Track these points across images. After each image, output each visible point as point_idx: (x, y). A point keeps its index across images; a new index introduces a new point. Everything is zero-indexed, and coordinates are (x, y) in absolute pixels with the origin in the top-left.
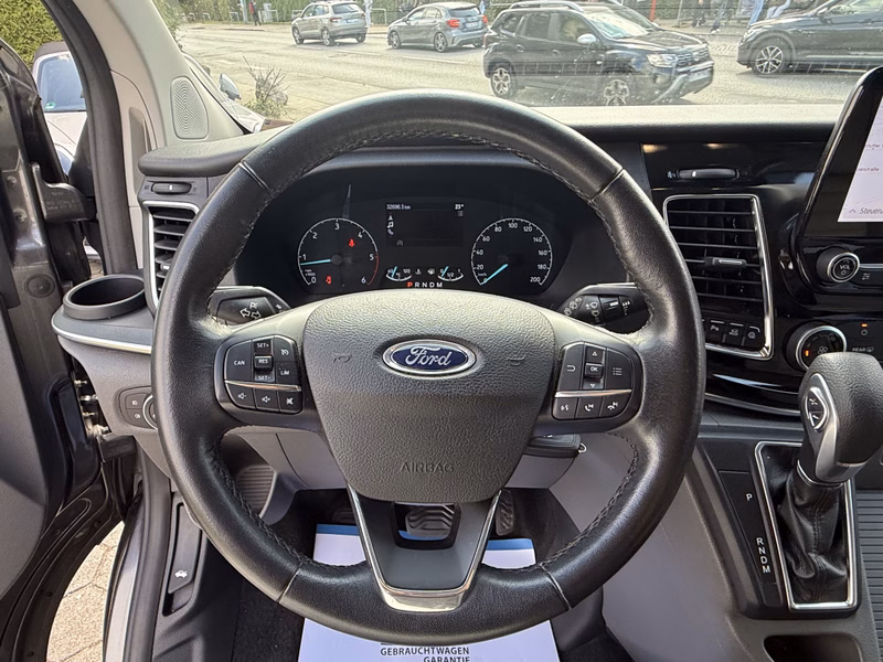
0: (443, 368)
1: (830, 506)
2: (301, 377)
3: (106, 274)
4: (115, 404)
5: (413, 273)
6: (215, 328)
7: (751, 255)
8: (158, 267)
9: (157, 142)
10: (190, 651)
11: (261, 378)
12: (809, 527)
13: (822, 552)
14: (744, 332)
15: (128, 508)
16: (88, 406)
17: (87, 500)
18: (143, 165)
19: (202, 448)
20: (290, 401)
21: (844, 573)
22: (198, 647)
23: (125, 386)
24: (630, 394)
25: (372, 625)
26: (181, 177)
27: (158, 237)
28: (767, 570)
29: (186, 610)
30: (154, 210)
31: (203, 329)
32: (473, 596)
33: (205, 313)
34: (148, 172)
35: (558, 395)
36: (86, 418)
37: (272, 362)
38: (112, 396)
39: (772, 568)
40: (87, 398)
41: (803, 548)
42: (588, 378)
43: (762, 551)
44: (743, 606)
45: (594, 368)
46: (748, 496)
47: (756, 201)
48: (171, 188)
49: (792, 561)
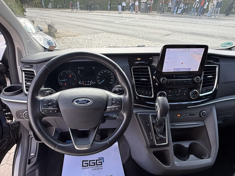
0: (85, 103)
1: (162, 125)
2: (58, 106)
4: (16, 114)
6: (40, 98)
7: (149, 78)
8: (26, 83)
9: (24, 55)
10: (35, 172)
11: (50, 107)
12: (158, 130)
13: (161, 134)
14: (148, 93)
15: (18, 141)
16: (6, 116)
17: (6, 139)
19: (38, 121)
20: (56, 111)
21: (165, 138)
22: (37, 172)
23: (18, 110)
24: (120, 106)
26: (30, 64)
27: (25, 77)
28: (151, 138)
29: (34, 163)
30: (24, 71)
31: (37, 98)
32: (92, 146)
33: (38, 95)
34: (22, 63)
35: (108, 107)
36: (6, 118)
37: (52, 104)
38: (15, 112)
40: (6, 114)
41: (157, 133)
42: (113, 104)
43: (151, 135)
44: (148, 145)
45: (114, 102)
46: (148, 125)
47: (149, 68)
48: (28, 66)
49: (156, 136)
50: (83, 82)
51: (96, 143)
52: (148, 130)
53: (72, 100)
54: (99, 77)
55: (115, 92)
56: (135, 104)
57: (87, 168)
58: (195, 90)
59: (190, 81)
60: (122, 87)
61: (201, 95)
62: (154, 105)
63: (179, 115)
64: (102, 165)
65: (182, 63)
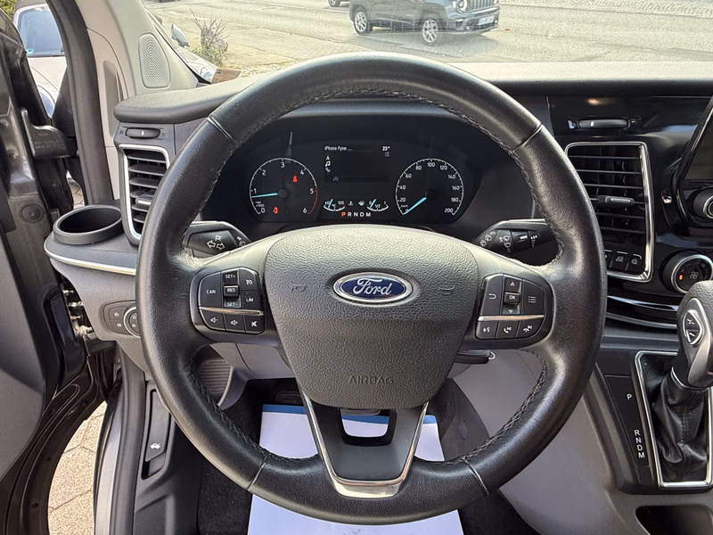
0: (384, 297)
2: (263, 303)
3: (86, 204)
4: (100, 315)
5: (346, 204)
6: (190, 261)
7: (637, 194)
8: (133, 201)
9: (128, 91)
10: (164, 507)
11: (230, 305)
12: (678, 422)
13: (688, 442)
14: (628, 258)
15: (111, 391)
16: (74, 311)
18: (118, 113)
20: (254, 324)
21: (704, 458)
22: (170, 504)
23: (108, 300)
24: (542, 319)
25: (325, 508)
26: (150, 124)
27: (132, 176)
28: (642, 455)
29: (161, 474)
30: (128, 152)
31: (179, 262)
32: (408, 485)
33: (180, 249)
34: (123, 119)
35: (481, 319)
36: (73, 320)
37: (239, 291)
38: (98, 308)
39: (646, 454)
40: (74, 305)
41: (672, 436)
43: (638, 440)
45: (512, 297)
46: (629, 396)
47: (644, 148)
48: (143, 133)
49: (663, 449)
50: (340, 203)
52: (627, 417)
53: (328, 277)
54: (403, 188)
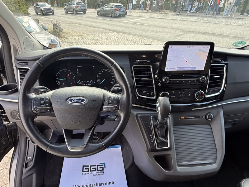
0: (79, 102)
1: (164, 127)
2: (51, 105)
3: (7, 83)
5: (84, 82)
6: (33, 95)
7: (151, 78)
8: (21, 82)
9: (20, 52)
10: (32, 177)
11: (42, 106)
12: (160, 132)
13: (162, 137)
14: (150, 93)
15: (15, 144)
16: (3, 117)
17: (4, 142)
18: (16, 58)
19: (30, 120)
20: (48, 110)
21: (167, 141)
22: (34, 176)
23: (13, 110)
24: (117, 106)
26: (26, 61)
27: (21, 75)
28: (152, 141)
29: (31, 166)
30: (19, 69)
31: (29, 96)
32: (87, 147)
33: (30, 93)
34: (18, 60)
35: (104, 107)
36: (3, 120)
37: (44, 102)
38: (10, 113)
40: (3, 115)
41: (158, 136)
42: (109, 103)
43: (151, 138)
44: (149, 149)
45: (110, 102)
46: (149, 127)
47: (151, 66)
48: (23, 64)
49: (157, 139)
50: (82, 81)
51: (91, 144)
52: (149, 132)
53: (67, 97)
54: (99, 77)
55: (114, 92)
56: (133, 105)
57: (87, 173)
58: (201, 91)
59: (195, 81)
60: (120, 86)
61: (207, 96)
62: (155, 107)
63: (184, 118)
64: (103, 171)
65: (187, 62)
